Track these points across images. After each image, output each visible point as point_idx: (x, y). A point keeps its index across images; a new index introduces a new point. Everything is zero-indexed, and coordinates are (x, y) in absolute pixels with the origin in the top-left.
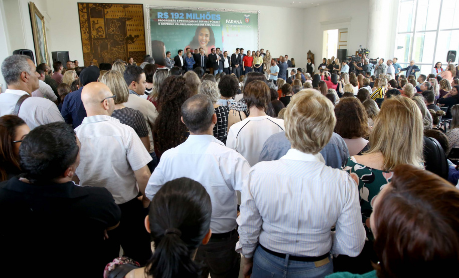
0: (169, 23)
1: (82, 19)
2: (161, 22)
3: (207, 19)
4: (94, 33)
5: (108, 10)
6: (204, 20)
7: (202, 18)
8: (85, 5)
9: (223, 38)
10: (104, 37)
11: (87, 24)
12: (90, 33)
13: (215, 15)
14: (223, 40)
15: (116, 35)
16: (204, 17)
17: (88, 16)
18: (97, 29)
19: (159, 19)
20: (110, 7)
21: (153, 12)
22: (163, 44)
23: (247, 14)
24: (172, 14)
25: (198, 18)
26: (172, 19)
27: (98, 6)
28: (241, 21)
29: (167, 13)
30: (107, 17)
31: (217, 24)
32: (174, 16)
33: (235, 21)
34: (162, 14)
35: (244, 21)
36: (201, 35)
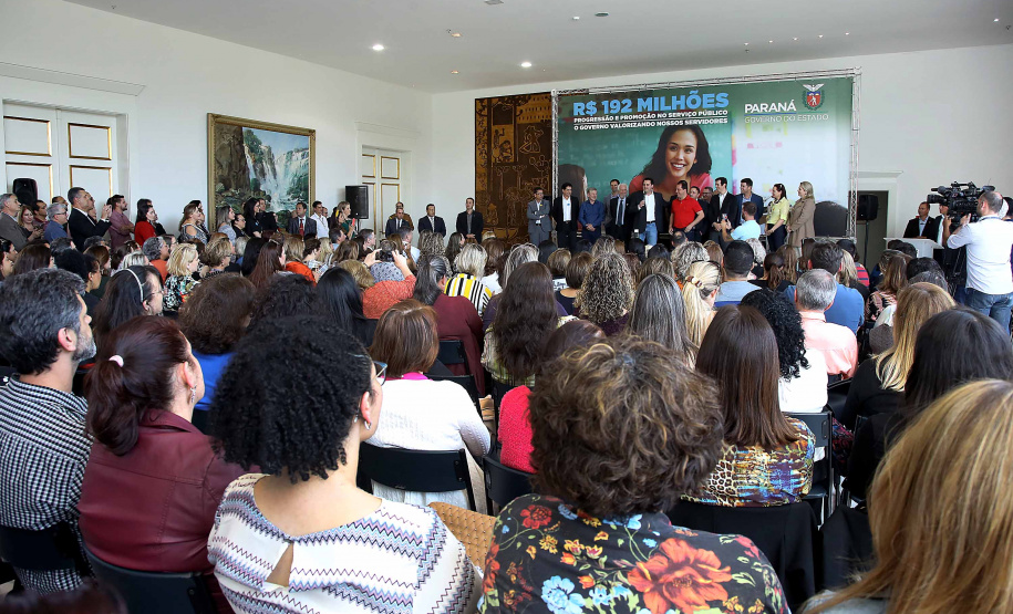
0: (598, 124)
1: (480, 129)
2: (581, 124)
3: (691, 106)
4: (496, 153)
5: (523, 107)
6: (683, 111)
8: (485, 103)
9: (733, 152)
10: (512, 160)
11: (486, 137)
12: (489, 153)
13: (713, 95)
14: (733, 159)
15: (534, 155)
16: (682, 103)
17: (489, 122)
18: (502, 145)
19: (577, 117)
20: (526, 102)
21: (563, 104)
22: (583, 172)
23: (814, 82)
24: (605, 103)
25: (669, 108)
26: (605, 116)
27: (507, 102)
28: (792, 104)
29: (595, 104)
30: (521, 121)
31: (718, 117)
32: (610, 109)
33: (773, 104)
34: (582, 105)
35: (804, 103)
36: (673, 149)
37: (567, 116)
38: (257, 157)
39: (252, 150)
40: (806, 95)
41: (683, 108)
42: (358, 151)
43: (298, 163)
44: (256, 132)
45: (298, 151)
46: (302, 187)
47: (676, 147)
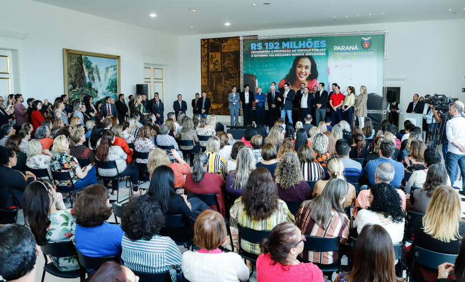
0: (263, 54)
1: (203, 54)
2: (255, 54)
3: (308, 46)
4: (211, 66)
5: (225, 44)
6: (304, 49)
7: (302, 46)
8: (206, 41)
9: (328, 69)
10: (220, 70)
11: (206, 59)
12: (208, 66)
13: (319, 41)
14: (329, 73)
15: (230, 68)
16: (304, 45)
17: (208, 51)
18: (214, 63)
19: (253, 51)
20: (227, 41)
21: (246, 44)
22: (256, 77)
23: (366, 36)
24: (266, 44)
25: (297, 47)
26: (266, 50)
27: (217, 41)
28: (356, 46)
29: (261, 44)
30: (224, 51)
31: (321, 52)
32: (269, 47)
33: (347, 47)
34: (255, 44)
35: (362, 46)
36: (299, 67)
37: (247, 50)
38: (90, 71)
39: (87, 67)
40: (363, 42)
41: (304, 47)
42: (142, 66)
43: (111, 73)
44: (89, 58)
45: (112, 67)
46: (114, 86)
47: (301, 66)
